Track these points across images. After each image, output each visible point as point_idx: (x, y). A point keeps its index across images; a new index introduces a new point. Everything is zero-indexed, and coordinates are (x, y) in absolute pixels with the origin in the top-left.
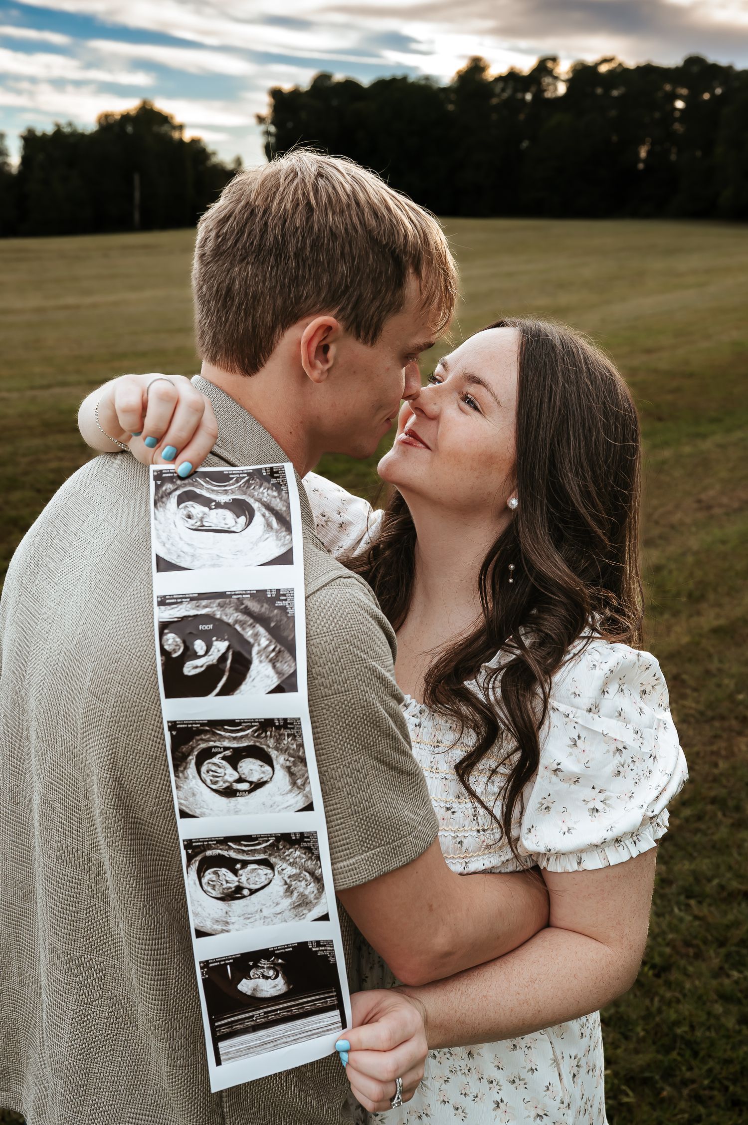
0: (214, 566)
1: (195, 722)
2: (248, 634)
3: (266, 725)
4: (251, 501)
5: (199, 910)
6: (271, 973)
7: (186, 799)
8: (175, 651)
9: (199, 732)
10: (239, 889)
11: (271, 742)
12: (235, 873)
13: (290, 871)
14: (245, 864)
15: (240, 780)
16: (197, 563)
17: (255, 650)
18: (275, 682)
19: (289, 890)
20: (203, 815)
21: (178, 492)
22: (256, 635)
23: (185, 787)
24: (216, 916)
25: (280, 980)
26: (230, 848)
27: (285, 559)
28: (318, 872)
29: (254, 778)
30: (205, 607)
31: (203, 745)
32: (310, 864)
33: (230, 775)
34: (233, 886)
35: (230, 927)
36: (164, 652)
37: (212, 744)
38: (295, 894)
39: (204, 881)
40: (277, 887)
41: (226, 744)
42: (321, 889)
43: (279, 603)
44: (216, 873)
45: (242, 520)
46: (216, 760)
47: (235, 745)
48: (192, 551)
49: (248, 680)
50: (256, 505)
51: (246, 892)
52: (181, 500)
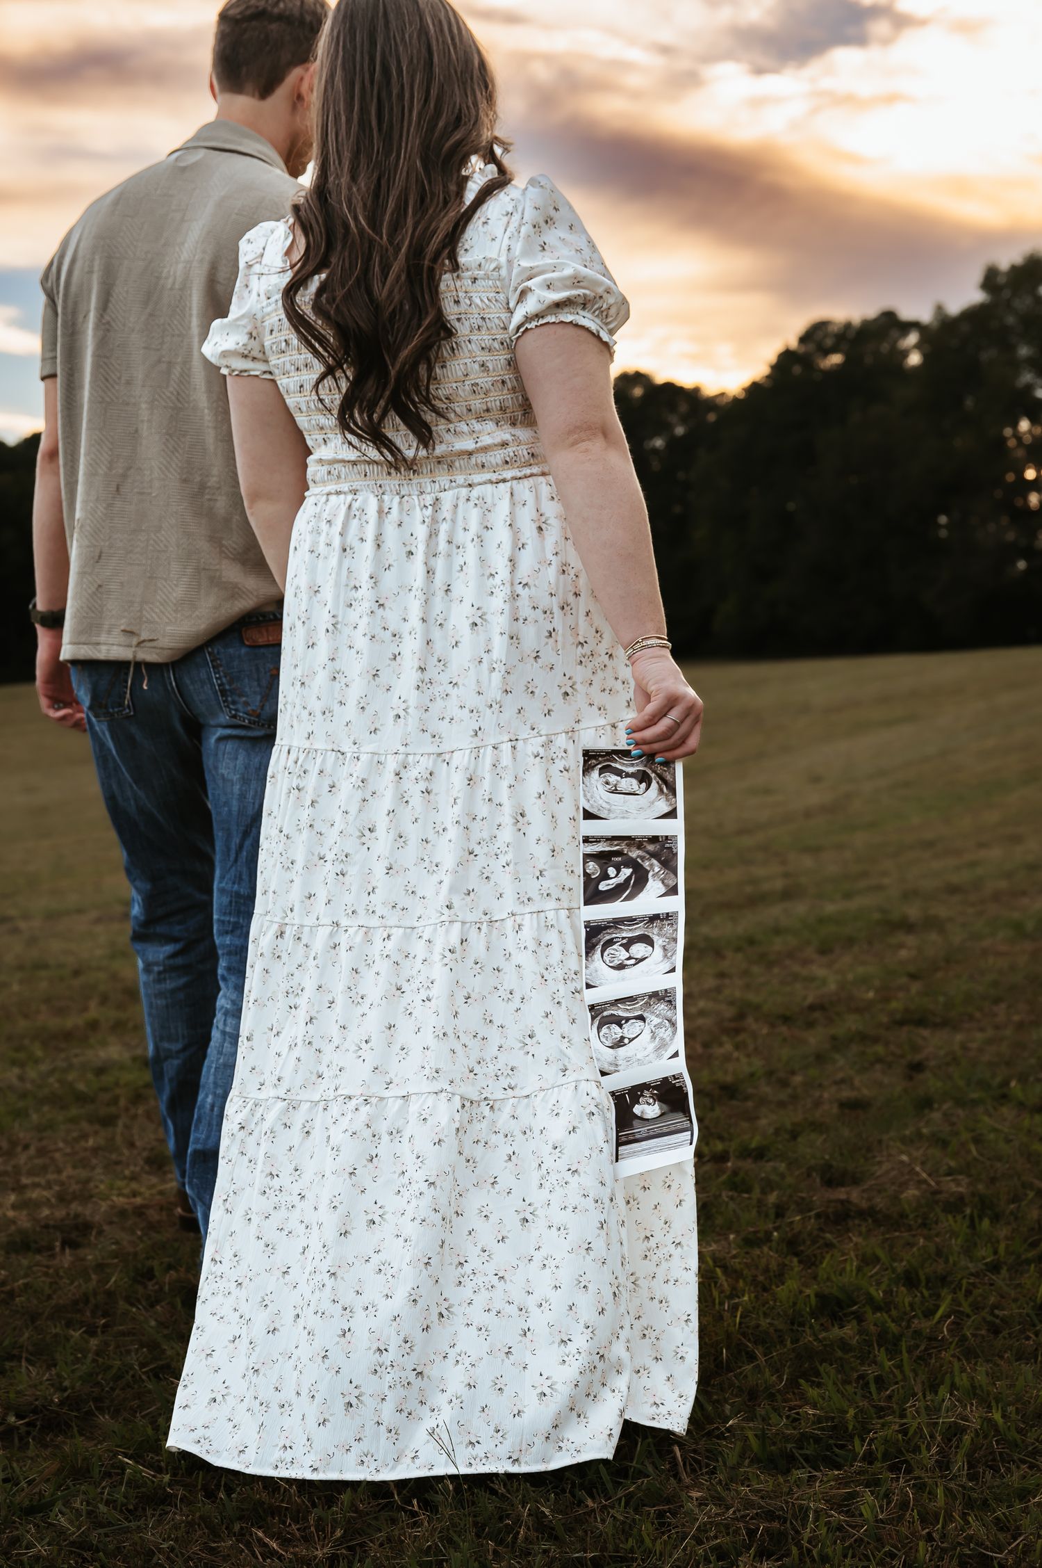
0: (623, 818)
1: (603, 920)
2: (646, 864)
3: (654, 918)
4: (649, 772)
5: (599, 1056)
6: (651, 1101)
7: (591, 975)
8: (594, 874)
9: (606, 928)
10: (622, 1038)
11: (656, 931)
12: (621, 1026)
13: (656, 1021)
14: (627, 1019)
15: (630, 958)
16: (611, 815)
17: (651, 874)
18: (663, 890)
19: (654, 1037)
20: (601, 984)
21: (599, 766)
22: (652, 865)
23: (592, 967)
24: (610, 1060)
25: (657, 1106)
26: (619, 1008)
27: (672, 814)
28: (674, 1019)
29: (639, 956)
30: (617, 845)
31: (608, 937)
32: (669, 1014)
33: (623, 954)
34: (618, 1036)
35: (619, 1068)
36: (585, 874)
37: (614, 936)
38: (657, 1039)
39: (601, 1034)
40: (646, 1035)
41: (624, 935)
42: (674, 1032)
43: (667, 845)
44: (609, 1028)
45: (644, 785)
46: (614, 947)
47: (630, 935)
48: (608, 807)
49: (645, 891)
50: (653, 775)
51: (626, 1041)
52: (602, 771)
